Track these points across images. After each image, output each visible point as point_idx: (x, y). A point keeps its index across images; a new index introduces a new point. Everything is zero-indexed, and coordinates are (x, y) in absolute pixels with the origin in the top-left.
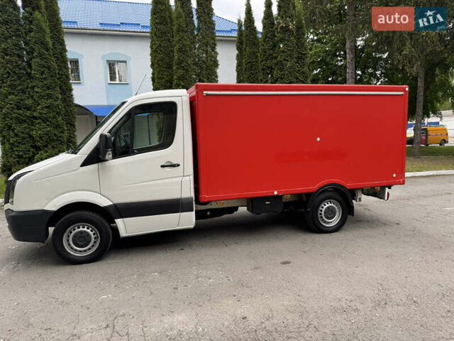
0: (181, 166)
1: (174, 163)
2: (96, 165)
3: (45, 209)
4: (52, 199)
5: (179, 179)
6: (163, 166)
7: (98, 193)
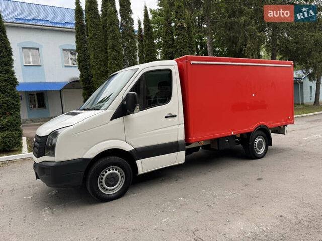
0: (177, 117)
1: (173, 114)
2: (122, 118)
3: (83, 157)
4: (89, 149)
5: (176, 126)
6: (166, 117)
7: (123, 140)
